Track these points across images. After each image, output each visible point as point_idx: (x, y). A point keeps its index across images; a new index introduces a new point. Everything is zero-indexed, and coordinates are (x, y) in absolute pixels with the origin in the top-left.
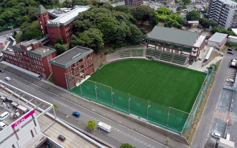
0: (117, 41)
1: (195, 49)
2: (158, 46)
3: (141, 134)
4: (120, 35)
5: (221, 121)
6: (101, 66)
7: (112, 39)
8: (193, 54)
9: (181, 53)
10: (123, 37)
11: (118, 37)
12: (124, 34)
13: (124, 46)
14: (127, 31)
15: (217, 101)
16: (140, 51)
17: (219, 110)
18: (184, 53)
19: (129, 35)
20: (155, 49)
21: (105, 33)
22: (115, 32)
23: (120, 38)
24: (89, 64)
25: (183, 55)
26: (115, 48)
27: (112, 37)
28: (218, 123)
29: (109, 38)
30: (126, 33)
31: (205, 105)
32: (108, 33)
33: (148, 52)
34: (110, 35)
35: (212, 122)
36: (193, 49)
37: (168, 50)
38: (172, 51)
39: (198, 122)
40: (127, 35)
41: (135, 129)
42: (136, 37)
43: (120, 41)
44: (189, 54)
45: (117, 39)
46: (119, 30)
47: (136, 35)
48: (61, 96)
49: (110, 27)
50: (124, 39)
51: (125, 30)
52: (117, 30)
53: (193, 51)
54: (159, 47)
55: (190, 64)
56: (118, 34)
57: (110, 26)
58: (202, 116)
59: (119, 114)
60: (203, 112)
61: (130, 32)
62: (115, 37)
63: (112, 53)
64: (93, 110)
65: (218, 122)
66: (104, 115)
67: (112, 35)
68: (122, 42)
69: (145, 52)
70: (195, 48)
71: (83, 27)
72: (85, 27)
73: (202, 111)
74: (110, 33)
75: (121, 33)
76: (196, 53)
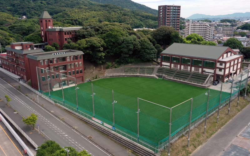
0: (122, 54)
1: (221, 65)
2: (174, 63)
3: (96, 144)
4: (126, 47)
5: (243, 149)
6: (96, 78)
7: (116, 51)
8: (218, 72)
9: (203, 71)
10: (130, 50)
11: (123, 49)
12: (131, 46)
13: (131, 62)
14: (134, 42)
15: (245, 126)
16: (150, 69)
17: (243, 137)
18: (206, 71)
19: (137, 47)
20: (169, 67)
21: (109, 44)
22: (120, 42)
23: (125, 50)
24: (75, 69)
25: (205, 73)
26: (120, 63)
27: (116, 48)
28: (235, 152)
29: (113, 49)
30: (133, 45)
31: (222, 128)
32: (111, 44)
33: (160, 70)
34: (115, 46)
35: (225, 149)
36: (218, 65)
37: (186, 68)
38: (191, 69)
39: (199, 145)
40: (134, 47)
41: (91, 138)
42: (146, 51)
43: (126, 54)
44: (212, 71)
45: (122, 52)
46: (125, 40)
47: (147, 50)
48: (27, 96)
49: (115, 37)
50: (131, 53)
51: (133, 41)
52: (122, 41)
53: (218, 68)
54: (175, 65)
55: (213, 84)
56: (124, 45)
57: (115, 35)
58: (209, 140)
59: (81, 120)
60: (213, 136)
61: (138, 45)
62: (120, 48)
63: (116, 68)
64: (52, 112)
65: (237, 150)
66: (61, 118)
67: (116, 46)
68: (127, 56)
69: (156, 70)
70: (221, 63)
71: (85, 36)
72: (87, 35)
73: (212, 134)
74: (114, 43)
75: (127, 44)
76: (223, 70)
